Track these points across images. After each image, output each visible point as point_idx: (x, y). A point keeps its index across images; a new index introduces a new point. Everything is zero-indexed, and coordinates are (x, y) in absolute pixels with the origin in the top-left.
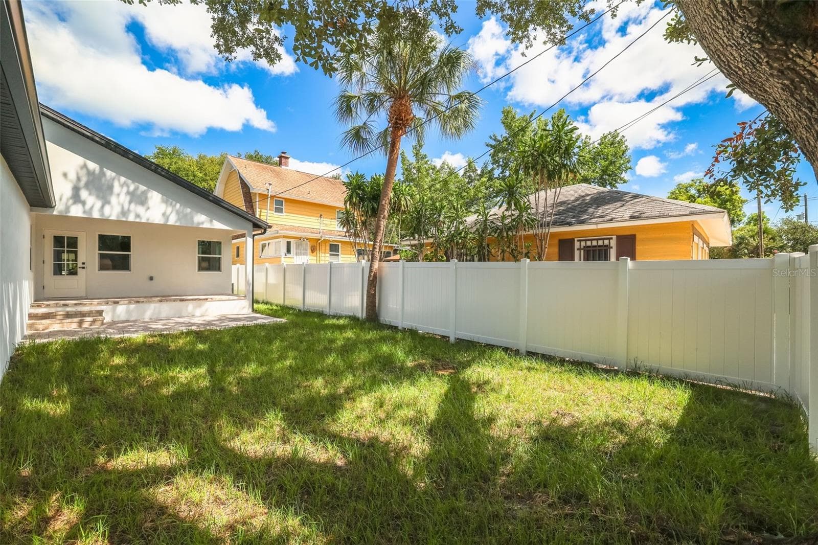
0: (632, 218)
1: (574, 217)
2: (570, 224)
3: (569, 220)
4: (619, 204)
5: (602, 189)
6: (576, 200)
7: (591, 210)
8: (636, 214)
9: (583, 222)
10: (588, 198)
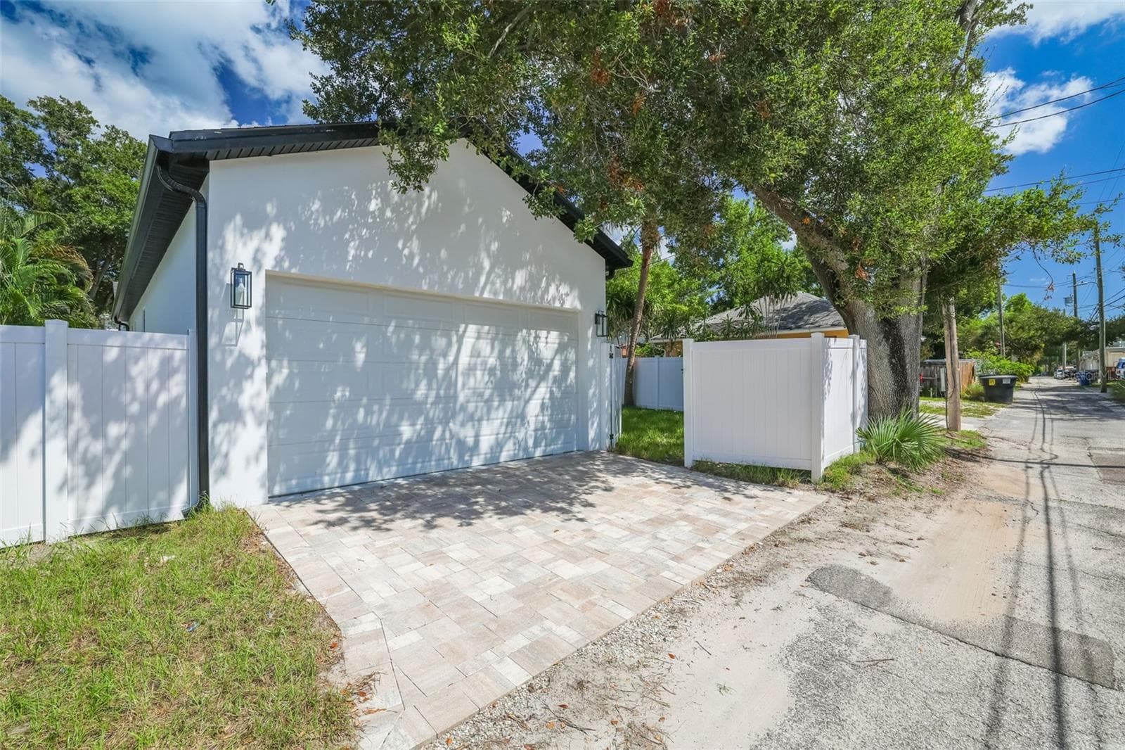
0: (833, 325)
1: (793, 323)
2: (791, 329)
3: (790, 325)
4: (826, 313)
5: (818, 298)
6: (795, 307)
7: (806, 318)
8: (836, 323)
9: (799, 327)
10: (804, 306)
